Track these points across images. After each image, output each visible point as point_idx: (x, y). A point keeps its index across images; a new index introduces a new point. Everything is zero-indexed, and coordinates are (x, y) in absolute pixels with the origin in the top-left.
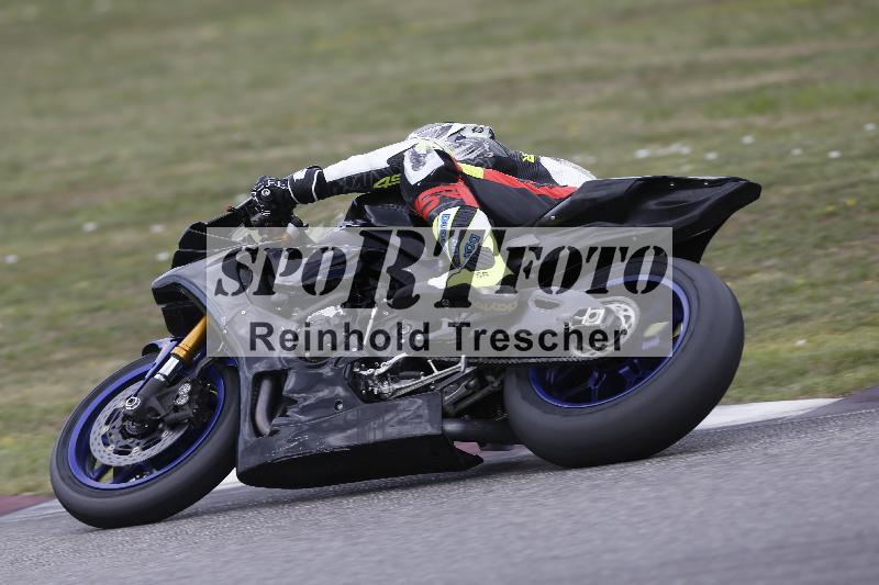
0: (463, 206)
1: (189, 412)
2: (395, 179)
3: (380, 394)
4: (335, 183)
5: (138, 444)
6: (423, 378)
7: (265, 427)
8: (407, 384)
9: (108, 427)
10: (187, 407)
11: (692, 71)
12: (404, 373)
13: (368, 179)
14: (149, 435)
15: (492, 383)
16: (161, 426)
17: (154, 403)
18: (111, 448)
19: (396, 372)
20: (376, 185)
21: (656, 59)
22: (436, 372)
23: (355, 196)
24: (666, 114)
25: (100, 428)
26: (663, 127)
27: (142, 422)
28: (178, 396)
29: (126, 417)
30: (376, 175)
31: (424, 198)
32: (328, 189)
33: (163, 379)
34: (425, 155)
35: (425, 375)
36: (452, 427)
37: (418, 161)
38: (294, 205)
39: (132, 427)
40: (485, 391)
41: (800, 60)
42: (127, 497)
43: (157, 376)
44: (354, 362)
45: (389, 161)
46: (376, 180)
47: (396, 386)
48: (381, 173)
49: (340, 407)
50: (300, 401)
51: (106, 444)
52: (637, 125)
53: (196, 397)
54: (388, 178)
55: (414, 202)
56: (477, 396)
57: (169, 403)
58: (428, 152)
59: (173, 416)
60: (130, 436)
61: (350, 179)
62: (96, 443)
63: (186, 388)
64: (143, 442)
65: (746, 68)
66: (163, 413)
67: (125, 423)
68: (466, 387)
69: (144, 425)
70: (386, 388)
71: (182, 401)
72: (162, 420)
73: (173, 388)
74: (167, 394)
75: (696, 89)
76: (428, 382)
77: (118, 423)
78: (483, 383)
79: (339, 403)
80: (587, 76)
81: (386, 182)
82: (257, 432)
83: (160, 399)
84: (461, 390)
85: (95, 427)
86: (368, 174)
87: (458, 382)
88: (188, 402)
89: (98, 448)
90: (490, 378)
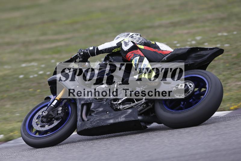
0: (140, 56)
1: (62, 115)
2: (119, 49)
3: (119, 109)
4: (101, 50)
5: (47, 124)
6: (132, 104)
7: (85, 119)
8: (127, 106)
9: (37, 120)
10: (61, 114)
11: (37, 42)
12: (126, 103)
13: (111, 49)
14: (50, 122)
15: (150, 105)
16: (53, 119)
17: (51, 113)
18: (39, 126)
19: (124, 103)
20: (113, 51)
21: (27, 39)
22: (136, 102)
23: (107, 54)
24: (30, 54)
25: (35, 120)
26: (29, 58)
27: (48, 118)
28: (58, 111)
29: (43, 117)
30: (113, 48)
31: (129, 54)
32: (99, 52)
33: (53, 106)
34: (128, 43)
35: (133, 103)
36: (139, 118)
37: (126, 44)
38: (89, 57)
39: (45, 120)
40: (148, 108)
41: (67, 39)
42: (42, 140)
43: (51, 105)
44: (111, 100)
45: (117, 44)
46: (113, 50)
47: (124, 106)
48: (115, 48)
49: (108, 113)
50: (95, 111)
51: (37, 125)
52: (22, 57)
53: (63, 111)
54: (116, 49)
55: (126, 55)
56: (146, 109)
57: (56, 113)
58: (129, 41)
59: (57, 116)
60: (44, 122)
61: (106, 49)
62: (34, 124)
63: (60, 108)
64: (48, 124)
65: (52, 41)
66: (54, 116)
67: (43, 119)
68: (143, 107)
69: (48, 119)
70: (121, 107)
71: (59, 112)
72: (54, 118)
73: (56, 109)
74: (55, 110)
75: (38, 47)
76: (133, 105)
77: (40, 119)
78: (147, 106)
79: (107, 111)
80: (8, 44)
81: (116, 50)
82: (83, 120)
83: (53, 112)
84: (141, 108)
85: (33, 120)
86: (111, 48)
87: (141, 105)
88: (61, 112)
89: (35, 126)
90: (150, 104)
